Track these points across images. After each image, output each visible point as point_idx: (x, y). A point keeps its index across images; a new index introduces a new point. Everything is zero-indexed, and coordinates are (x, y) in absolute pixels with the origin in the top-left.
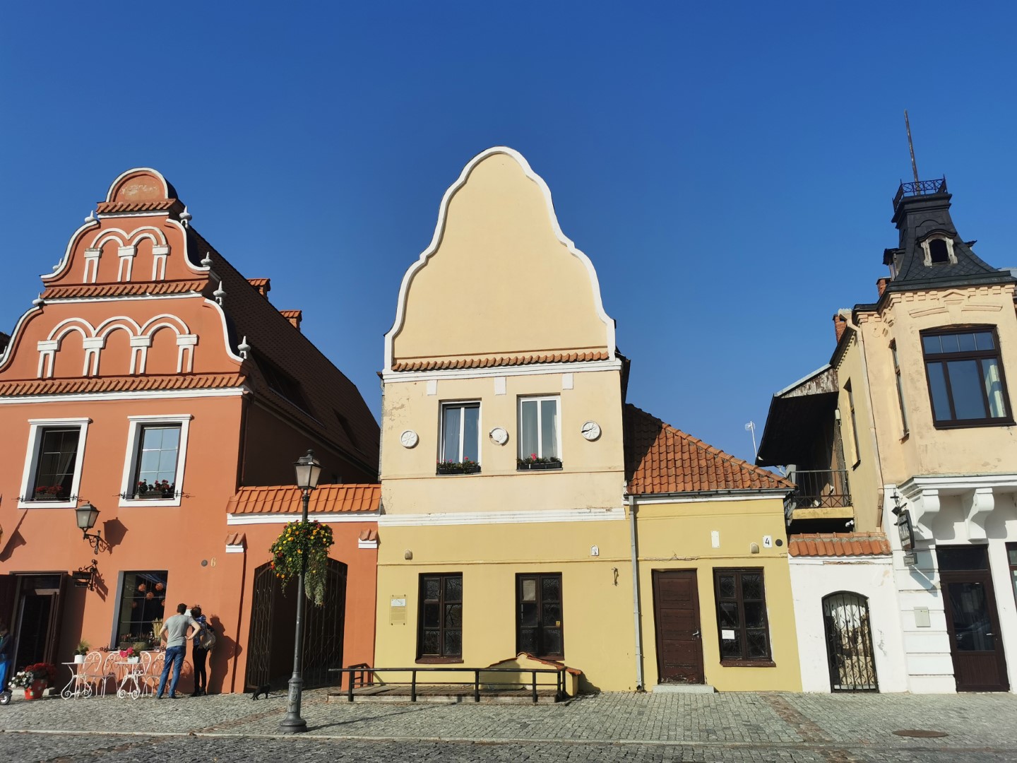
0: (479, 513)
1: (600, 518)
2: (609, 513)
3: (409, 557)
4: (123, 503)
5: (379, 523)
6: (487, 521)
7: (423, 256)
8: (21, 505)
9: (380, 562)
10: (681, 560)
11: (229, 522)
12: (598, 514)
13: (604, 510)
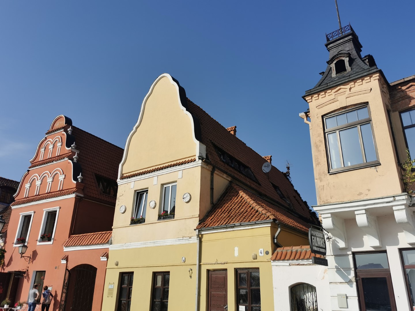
0: (142, 242)
1: (187, 242)
2: (190, 239)
3: (117, 265)
4: (38, 243)
5: (109, 249)
6: (144, 246)
7: (134, 128)
8: (14, 246)
9: (108, 267)
10: (219, 264)
11: (65, 250)
12: (186, 240)
13: (188, 238)
